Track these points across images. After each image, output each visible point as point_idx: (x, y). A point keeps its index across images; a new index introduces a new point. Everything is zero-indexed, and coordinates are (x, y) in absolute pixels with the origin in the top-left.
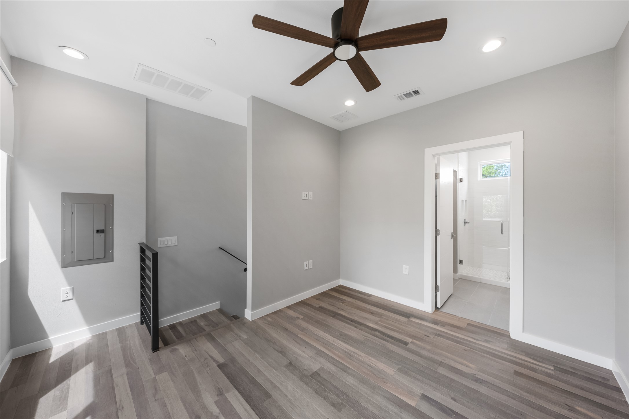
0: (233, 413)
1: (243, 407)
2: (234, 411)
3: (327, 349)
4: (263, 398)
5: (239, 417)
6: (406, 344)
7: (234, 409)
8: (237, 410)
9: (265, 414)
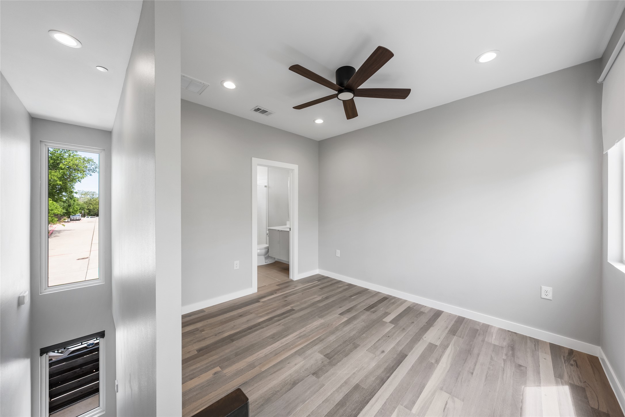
0: (383, 411)
1: (375, 404)
2: (381, 411)
3: (293, 348)
4: (360, 390)
5: (385, 405)
6: (292, 310)
7: (378, 412)
8: (379, 409)
9: (376, 386)
